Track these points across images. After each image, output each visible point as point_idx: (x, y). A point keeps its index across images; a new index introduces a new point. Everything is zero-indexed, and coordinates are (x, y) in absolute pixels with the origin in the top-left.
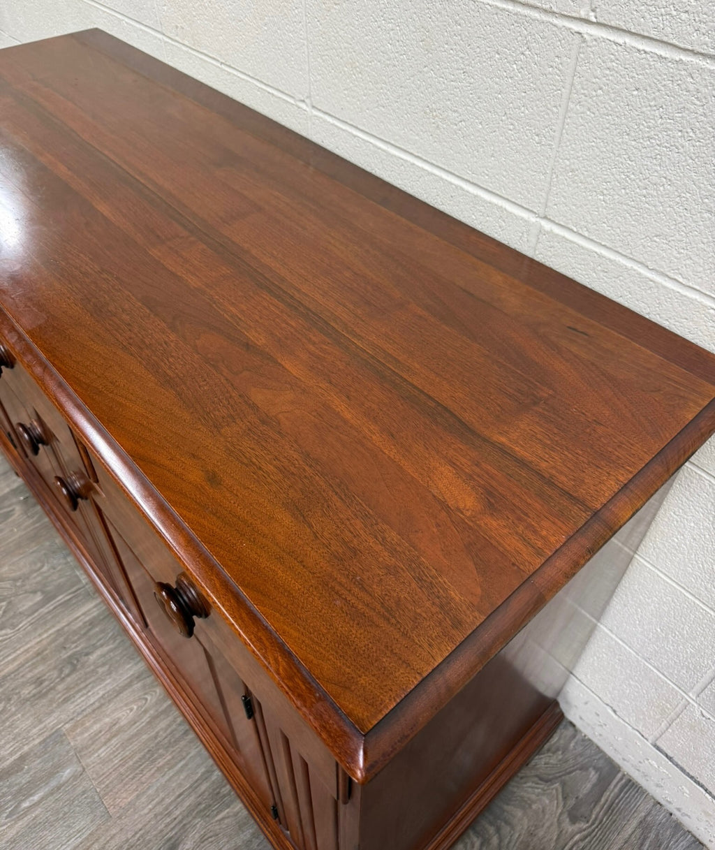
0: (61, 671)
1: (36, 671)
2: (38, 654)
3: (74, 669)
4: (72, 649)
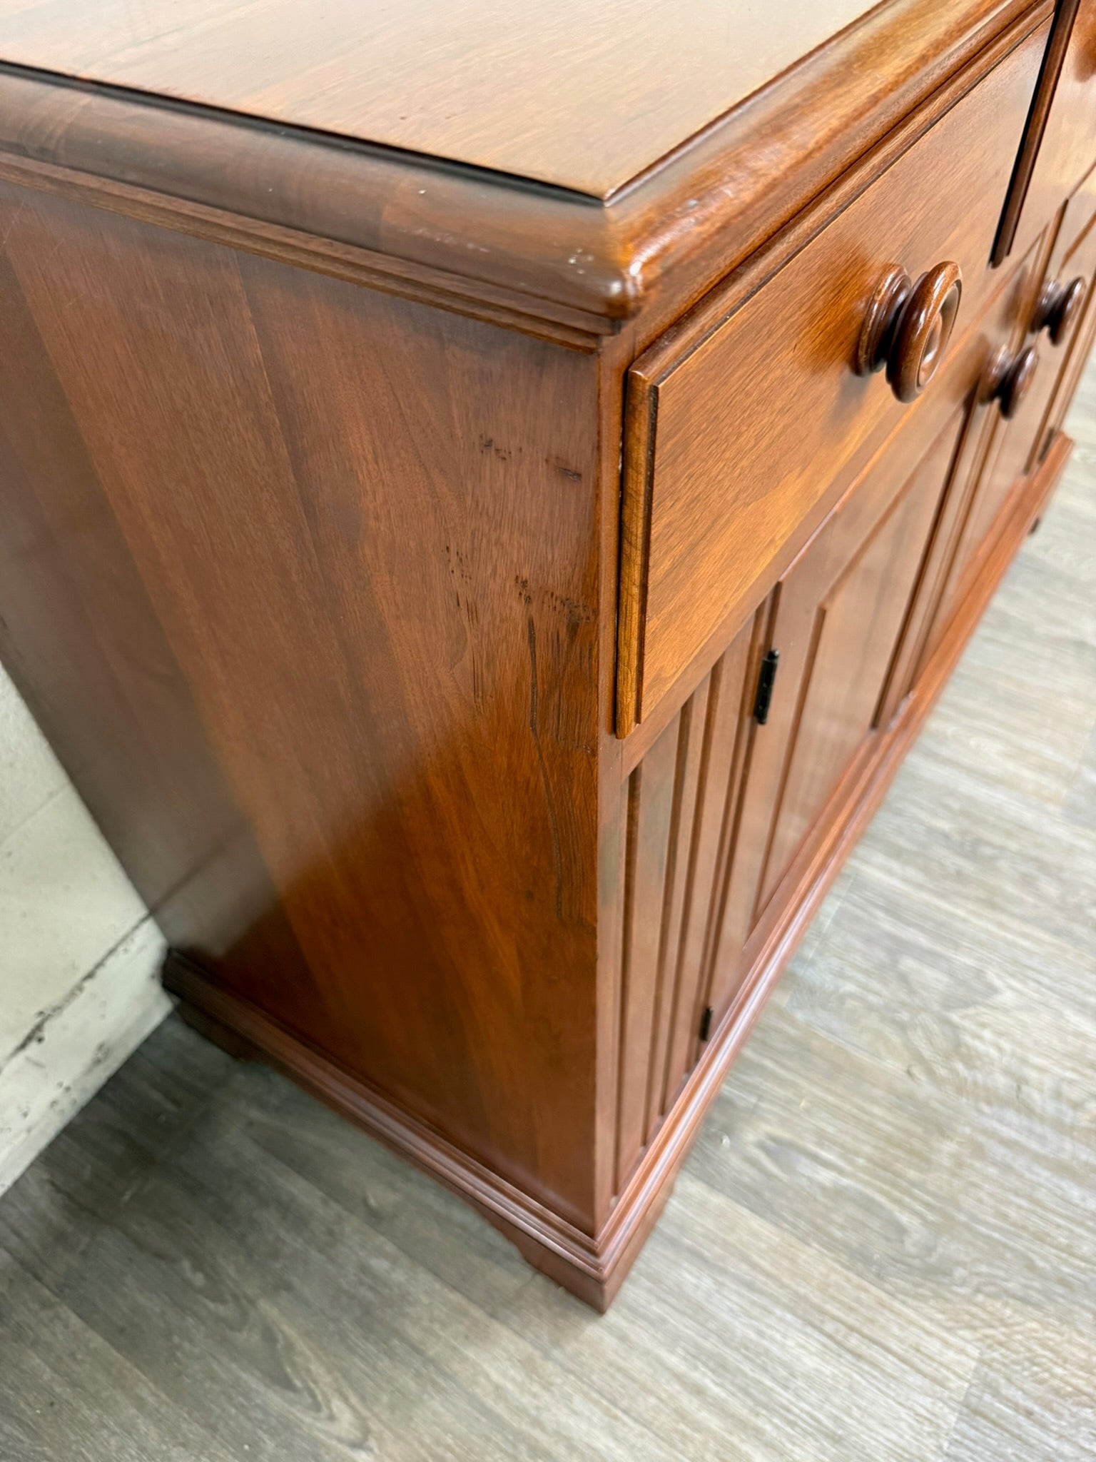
0: (992, 859)
1: (1018, 892)
2: (992, 906)
3: (978, 842)
4: (954, 861)
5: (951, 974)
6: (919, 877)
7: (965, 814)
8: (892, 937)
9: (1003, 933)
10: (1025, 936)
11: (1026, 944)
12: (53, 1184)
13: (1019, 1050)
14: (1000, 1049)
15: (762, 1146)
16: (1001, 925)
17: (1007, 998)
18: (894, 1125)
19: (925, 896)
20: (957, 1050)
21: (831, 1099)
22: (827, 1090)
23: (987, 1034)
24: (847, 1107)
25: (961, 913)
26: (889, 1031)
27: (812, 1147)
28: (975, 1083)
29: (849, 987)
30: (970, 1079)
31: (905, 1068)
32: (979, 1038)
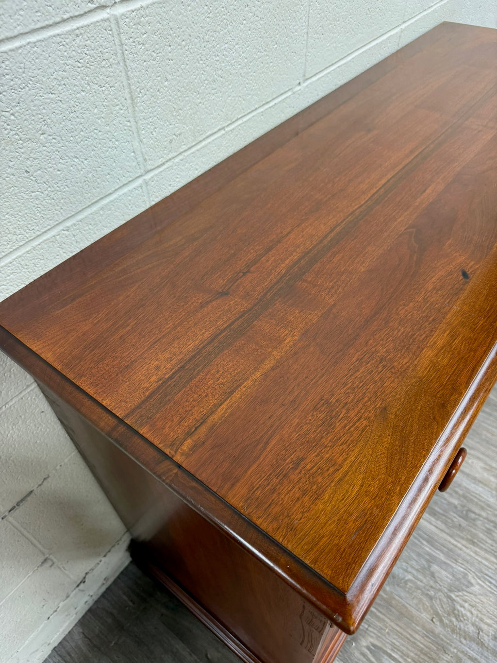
0: (474, 520)
1: (484, 538)
2: (473, 543)
3: (469, 511)
4: (458, 520)
5: (453, 576)
6: (443, 527)
7: (465, 497)
8: (429, 554)
9: (477, 557)
10: (486, 559)
11: (487, 563)
12: (83, 633)
13: (479, 615)
14: (472, 613)
15: (368, 648)
16: (476, 553)
17: (476, 589)
18: (424, 645)
19: (445, 536)
20: (453, 612)
21: (398, 629)
22: (397, 625)
23: (466, 605)
24: (405, 634)
25: (459, 545)
26: (424, 599)
27: (389, 651)
28: (460, 629)
29: (409, 577)
30: (458, 626)
31: (431, 618)
32: (463, 607)
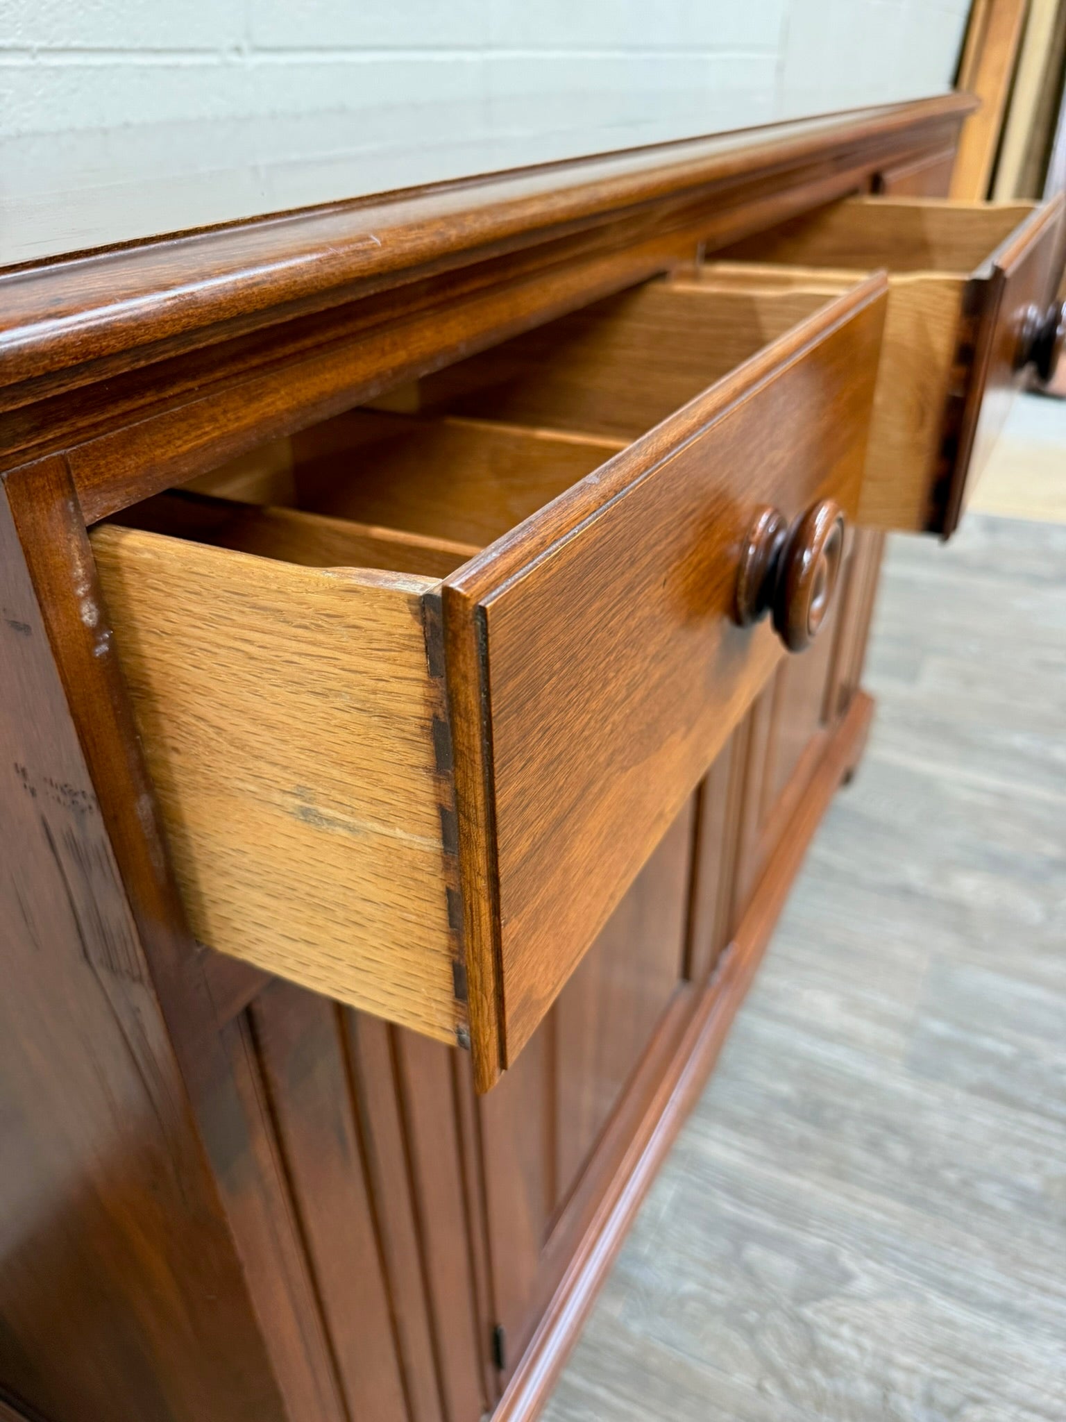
0: (836, 1122)
3: (821, 1104)
6: (761, 1149)
7: (805, 1074)
8: (734, 1221)
9: (852, 1206)
10: (878, 1208)
13: (881, 1348)
14: (860, 1348)
16: (851, 1198)
17: (864, 1284)
19: (768, 1171)
20: (814, 1353)
25: (808, 1186)
28: (836, 1395)
29: (690, 1286)
30: (830, 1390)
31: (755, 1383)
32: (835, 1336)
